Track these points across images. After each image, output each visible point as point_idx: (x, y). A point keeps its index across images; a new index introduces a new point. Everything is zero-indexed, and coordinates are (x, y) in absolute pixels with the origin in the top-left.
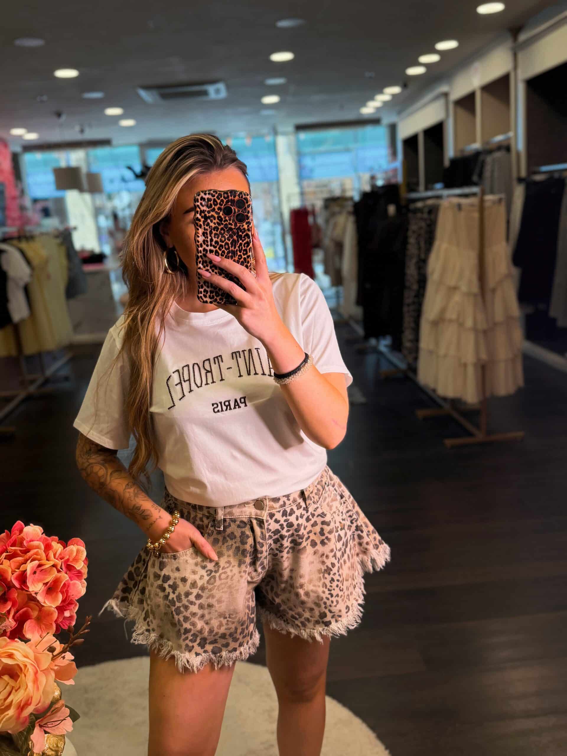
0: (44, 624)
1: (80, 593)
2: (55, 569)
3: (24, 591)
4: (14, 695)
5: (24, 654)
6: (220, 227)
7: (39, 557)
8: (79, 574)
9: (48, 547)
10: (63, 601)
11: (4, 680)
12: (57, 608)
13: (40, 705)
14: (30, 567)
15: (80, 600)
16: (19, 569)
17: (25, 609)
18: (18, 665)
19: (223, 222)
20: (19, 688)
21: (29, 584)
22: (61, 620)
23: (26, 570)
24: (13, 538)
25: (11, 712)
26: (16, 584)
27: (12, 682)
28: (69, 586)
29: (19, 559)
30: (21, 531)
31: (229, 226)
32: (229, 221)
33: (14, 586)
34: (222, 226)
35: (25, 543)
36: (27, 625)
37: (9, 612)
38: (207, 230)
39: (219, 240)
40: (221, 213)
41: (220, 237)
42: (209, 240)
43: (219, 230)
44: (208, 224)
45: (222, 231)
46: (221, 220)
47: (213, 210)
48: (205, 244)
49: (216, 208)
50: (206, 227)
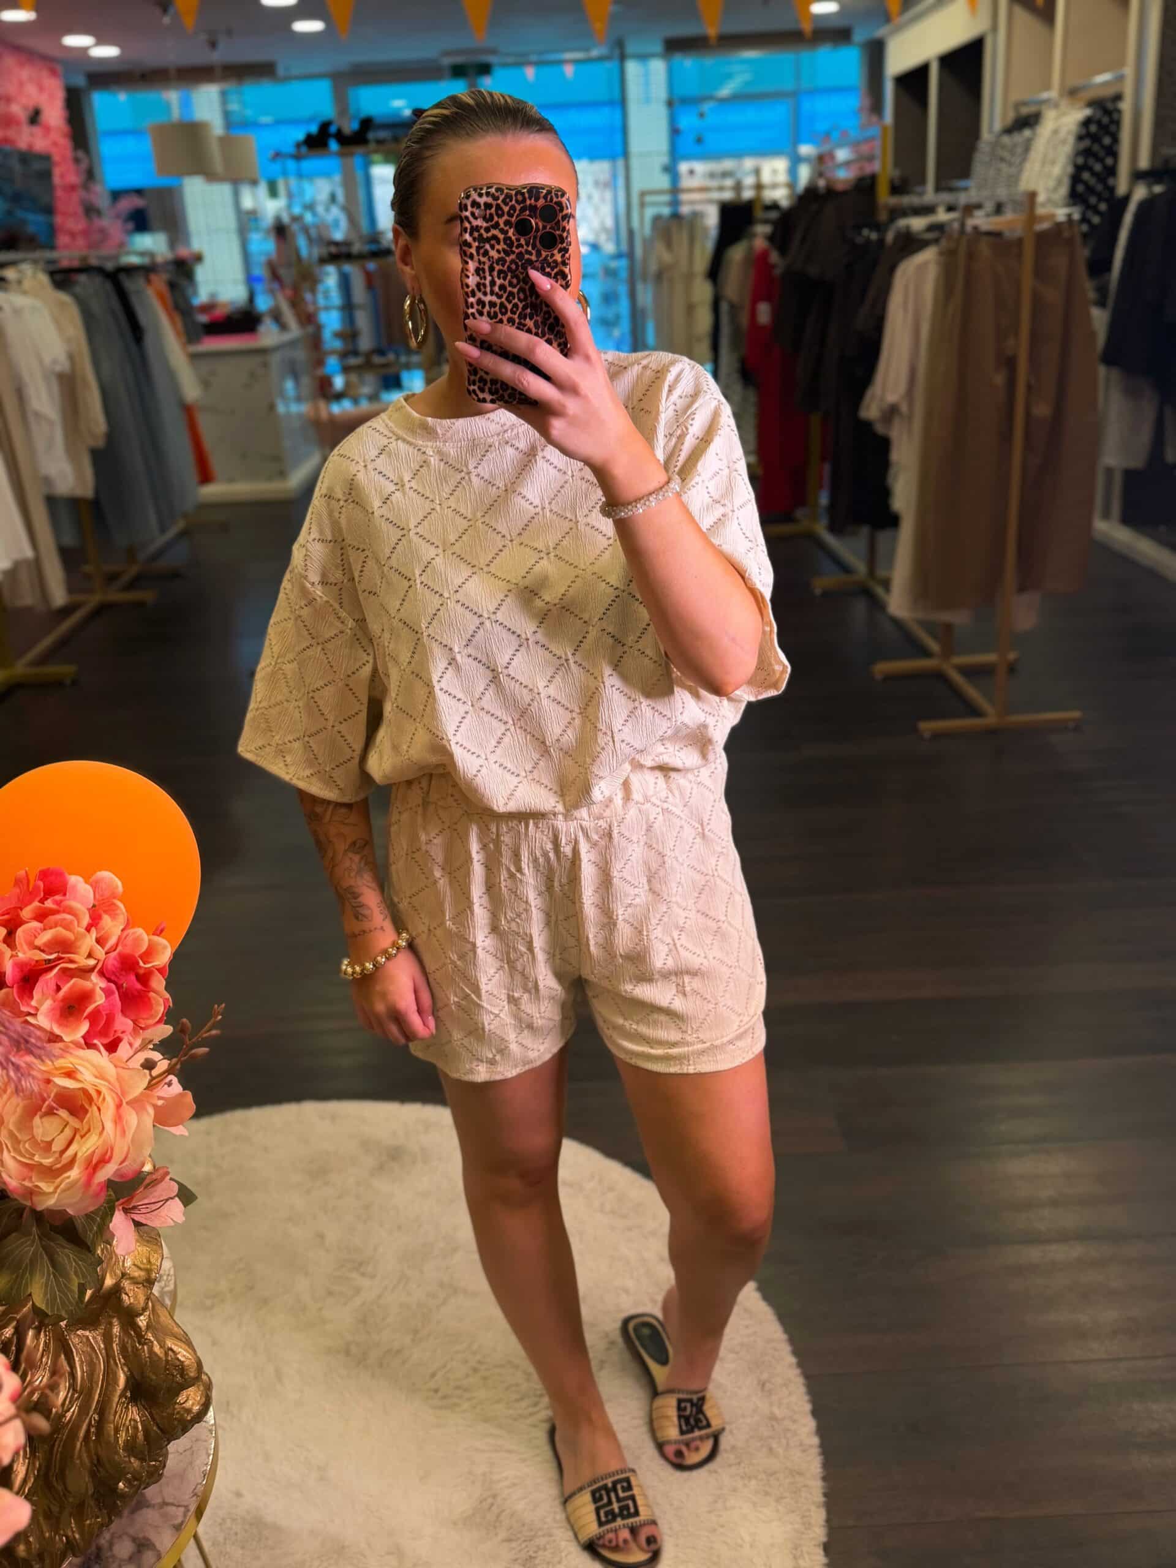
4: (79, 1142)
5: (96, 1073)
6: (508, 259)
11: (61, 1118)
13: (124, 1164)
18: (85, 1091)
19: (514, 249)
20: (86, 1133)
25: (74, 1174)
27: (74, 1122)
31: (527, 256)
32: (525, 247)
34: (513, 257)
38: (484, 263)
39: (506, 283)
40: (511, 232)
41: (509, 277)
42: (487, 282)
43: (508, 264)
44: (486, 253)
45: (513, 266)
46: (511, 245)
47: (496, 226)
48: (479, 290)
49: (501, 221)
50: (483, 259)
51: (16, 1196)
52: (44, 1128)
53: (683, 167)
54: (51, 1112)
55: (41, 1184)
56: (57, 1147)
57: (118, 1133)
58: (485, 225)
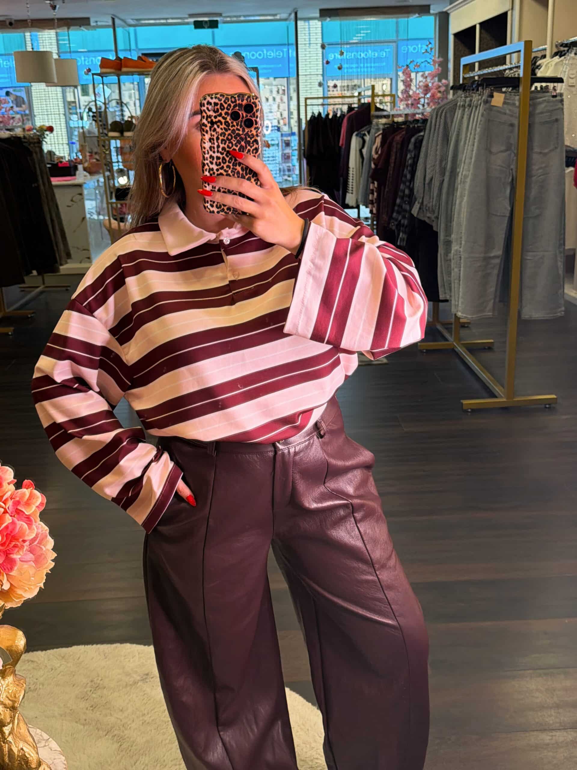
6: (227, 133)
19: (230, 128)
31: (237, 132)
32: (236, 127)
34: (229, 132)
38: (214, 135)
39: (226, 146)
40: (228, 118)
41: (227, 143)
42: (215, 146)
43: (226, 136)
44: (215, 130)
45: (230, 137)
46: (228, 126)
47: (220, 115)
48: (211, 150)
49: (223, 112)
50: (213, 133)
58: (214, 114)
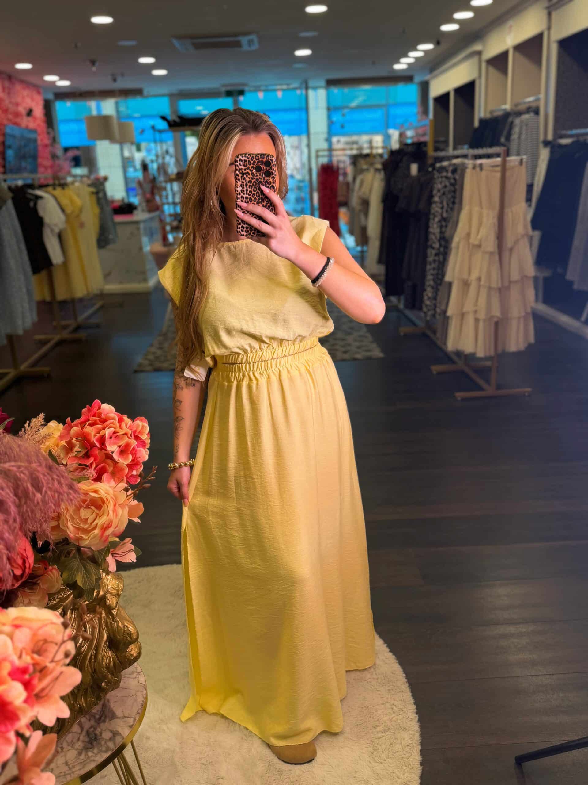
0: (117, 477)
1: (144, 457)
2: (126, 436)
3: (103, 451)
4: (98, 519)
5: (105, 492)
7: (114, 426)
8: (143, 443)
9: (121, 420)
10: (133, 461)
11: (92, 509)
12: (126, 465)
13: (117, 528)
14: (107, 432)
15: (144, 463)
16: (99, 433)
17: (103, 464)
18: (102, 499)
19: (255, 177)
20: (102, 515)
21: (107, 444)
22: (130, 475)
23: (105, 435)
24: (95, 410)
25: (96, 531)
26: (97, 444)
27: (96, 511)
28: (136, 451)
29: (99, 426)
30: (99, 408)
31: (260, 180)
32: (259, 176)
33: (96, 446)
34: (254, 180)
35: (103, 416)
36: (105, 476)
37: (91, 464)
39: (252, 190)
40: (254, 171)
41: (253, 188)
42: (245, 190)
43: (252, 183)
44: (244, 179)
46: (254, 175)
47: (248, 168)
48: (242, 192)
49: (250, 167)
50: (243, 181)
51: (72, 541)
52: (84, 513)
53: (334, 139)
54: (87, 507)
55: (83, 536)
56: (89, 521)
57: (115, 516)
58: (244, 168)
